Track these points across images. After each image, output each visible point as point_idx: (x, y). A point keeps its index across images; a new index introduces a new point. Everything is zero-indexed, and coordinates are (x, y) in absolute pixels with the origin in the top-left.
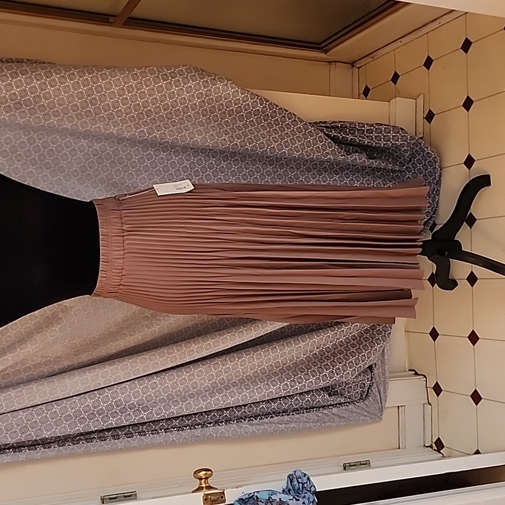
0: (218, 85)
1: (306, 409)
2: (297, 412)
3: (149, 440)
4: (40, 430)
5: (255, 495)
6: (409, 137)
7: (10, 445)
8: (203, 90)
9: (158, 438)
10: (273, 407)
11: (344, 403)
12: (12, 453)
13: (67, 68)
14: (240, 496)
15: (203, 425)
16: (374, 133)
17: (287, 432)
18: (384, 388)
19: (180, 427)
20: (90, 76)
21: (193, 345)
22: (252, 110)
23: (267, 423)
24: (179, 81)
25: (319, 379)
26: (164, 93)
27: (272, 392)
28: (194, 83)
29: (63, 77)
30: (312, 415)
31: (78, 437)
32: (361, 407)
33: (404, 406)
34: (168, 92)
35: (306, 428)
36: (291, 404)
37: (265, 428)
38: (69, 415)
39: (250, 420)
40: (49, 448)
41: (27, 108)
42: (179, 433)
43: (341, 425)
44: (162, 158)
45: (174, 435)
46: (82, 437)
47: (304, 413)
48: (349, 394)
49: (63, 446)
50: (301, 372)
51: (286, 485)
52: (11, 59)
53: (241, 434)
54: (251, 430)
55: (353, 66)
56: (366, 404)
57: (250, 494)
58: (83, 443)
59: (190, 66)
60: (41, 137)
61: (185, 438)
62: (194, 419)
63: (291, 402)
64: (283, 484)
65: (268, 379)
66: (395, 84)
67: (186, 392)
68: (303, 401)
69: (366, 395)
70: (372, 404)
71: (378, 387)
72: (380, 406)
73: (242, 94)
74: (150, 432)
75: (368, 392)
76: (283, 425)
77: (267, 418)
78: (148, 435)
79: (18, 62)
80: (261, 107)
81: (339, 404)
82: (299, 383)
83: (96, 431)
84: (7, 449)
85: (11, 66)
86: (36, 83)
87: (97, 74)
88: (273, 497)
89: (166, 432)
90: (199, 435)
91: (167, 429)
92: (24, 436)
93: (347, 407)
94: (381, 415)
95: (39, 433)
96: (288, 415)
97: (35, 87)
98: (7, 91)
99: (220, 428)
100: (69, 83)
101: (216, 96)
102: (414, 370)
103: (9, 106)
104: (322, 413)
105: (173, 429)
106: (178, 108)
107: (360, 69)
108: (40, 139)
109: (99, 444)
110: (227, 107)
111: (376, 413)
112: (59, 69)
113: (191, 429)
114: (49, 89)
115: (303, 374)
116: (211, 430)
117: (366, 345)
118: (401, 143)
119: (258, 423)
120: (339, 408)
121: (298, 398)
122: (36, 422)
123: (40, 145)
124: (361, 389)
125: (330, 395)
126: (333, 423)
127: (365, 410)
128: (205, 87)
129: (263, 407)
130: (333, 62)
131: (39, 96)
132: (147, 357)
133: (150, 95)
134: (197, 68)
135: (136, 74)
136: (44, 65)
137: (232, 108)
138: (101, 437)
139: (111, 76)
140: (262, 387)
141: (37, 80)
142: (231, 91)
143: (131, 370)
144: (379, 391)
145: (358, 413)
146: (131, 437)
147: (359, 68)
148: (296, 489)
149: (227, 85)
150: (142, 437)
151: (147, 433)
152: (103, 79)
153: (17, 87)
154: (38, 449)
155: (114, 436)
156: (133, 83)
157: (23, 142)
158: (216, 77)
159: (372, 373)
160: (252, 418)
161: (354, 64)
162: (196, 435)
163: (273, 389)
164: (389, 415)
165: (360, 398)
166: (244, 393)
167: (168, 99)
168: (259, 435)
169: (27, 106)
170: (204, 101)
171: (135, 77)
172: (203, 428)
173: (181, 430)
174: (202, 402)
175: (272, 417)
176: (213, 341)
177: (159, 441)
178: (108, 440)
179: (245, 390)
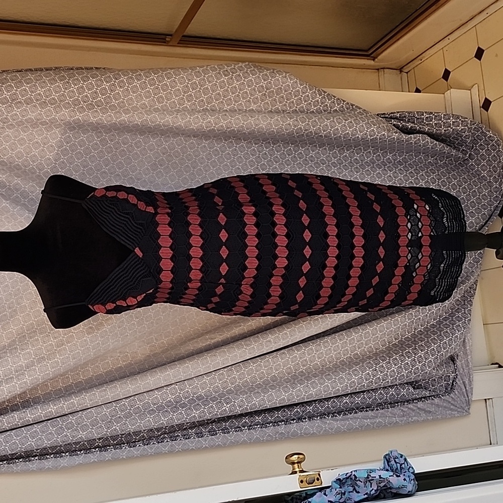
0: (277, 78)
1: (390, 403)
2: (381, 407)
3: (233, 437)
4: (125, 424)
5: (353, 474)
6: (469, 121)
8: (264, 83)
9: (242, 436)
10: (357, 402)
11: (429, 397)
12: (98, 452)
14: (336, 477)
15: (287, 421)
16: (433, 120)
17: (373, 427)
18: (469, 380)
19: (263, 424)
20: (156, 76)
21: (270, 336)
22: (312, 101)
23: (351, 418)
24: (239, 75)
25: (401, 367)
26: (226, 88)
27: (354, 382)
28: (254, 77)
29: (131, 78)
30: (397, 410)
31: (162, 436)
32: (447, 400)
33: (492, 399)
34: (230, 87)
35: (393, 422)
36: (375, 398)
37: (349, 424)
38: (152, 410)
39: (334, 416)
40: (134, 446)
41: (99, 108)
42: (262, 431)
43: (428, 419)
44: (229, 154)
45: (258, 433)
46: (166, 435)
47: (388, 408)
48: (433, 388)
49: (147, 445)
50: (383, 361)
51: (383, 466)
52: (81, 67)
53: (326, 430)
54: (336, 426)
55: (401, 71)
56: (452, 398)
57: (347, 473)
58: (167, 441)
60: (112, 137)
61: (269, 435)
62: (277, 415)
63: (375, 396)
64: (380, 464)
65: (349, 368)
66: (447, 80)
67: (267, 385)
68: (387, 395)
69: (451, 389)
70: (458, 397)
71: (462, 380)
72: (467, 399)
73: (301, 85)
74: (233, 430)
75: (453, 384)
76: (368, 420)
77: (350, 414)
78: (231, 432)
79: (87, 69)
81: (424, 398)
82: (381, 372)
84: (93, 448)
85: (81, 72)
86: (106, 85)
87: (162, 74)
88: (372, 475)
89: (249, 429)
90: (283, 431)
91: (250, 426)
92: (109, 431)
93: (433, 401)
94: (469, 409)
95: (124, 427)
96: (372, 410)
97: (105, 89)
98: (80, 94)
99: (304, 424)
100: (136, 83)
101: (276, 88)
102: (497, 364)
103: (82, 107)
104: (407, 407)
105: (256, 426)
106: (240, 102)
107: (409, 73)
108: (111, 140)
109: (184, 442)
110: (287, 99)
111: (463, 406)
112: (126, 72)
113: (274, 426)
114: (118, 90)
115: (384, 362)
116: (294, 427)
117: (447, 332)
118: (462, 128)
119: (342, 419)
120: (424, 402)
121: (382, 392)
122: (120, 417)
123: (112, 146)
124: (445, 382)
125: (414, 388)
126: (420, 418)
127: (452, 404)
128: (265, 80)
129: (346, 402)
130: (381, 69)
131: (109, 97)
132: (225, 350)
133: (213, 91)
135: (199, 72)
137: (292, 100)
138: (185, 435)
139: (176, 75)
140: (344, 376)
141: (107, 82)
142: (290, 82)
143: (211, 364)
144: (464, 383)
145: (445, 407)
146: (215, 435)
147: (407, 73)
148: (394, 469)
149: (285, 77)
150: (226, 435)
151: (230, 430)
152: (168, 78)
153: (89, 90)
154: (124, 448)
155: (198, 434)
156: (196, 80)
157: (96, 144)
158: (274, 70)
159: (454, 365)
160: (336, 414)
161: (402, 70)
162: (280, 432)
163: (355, 379)
164: (477, 409)
165: (445, 391)
166: (326, 384)
167: (231, 94)
168: (344, 431)
169: (98, 106)
170: (265, 95)
171: (198, 74)
172: (286, 424)
173: (264, 427)
174: (284, 394)
175: (356, 413)
176: (289, 330)
177: (243, 439)
178: (192, 438)
179: (327, 381)
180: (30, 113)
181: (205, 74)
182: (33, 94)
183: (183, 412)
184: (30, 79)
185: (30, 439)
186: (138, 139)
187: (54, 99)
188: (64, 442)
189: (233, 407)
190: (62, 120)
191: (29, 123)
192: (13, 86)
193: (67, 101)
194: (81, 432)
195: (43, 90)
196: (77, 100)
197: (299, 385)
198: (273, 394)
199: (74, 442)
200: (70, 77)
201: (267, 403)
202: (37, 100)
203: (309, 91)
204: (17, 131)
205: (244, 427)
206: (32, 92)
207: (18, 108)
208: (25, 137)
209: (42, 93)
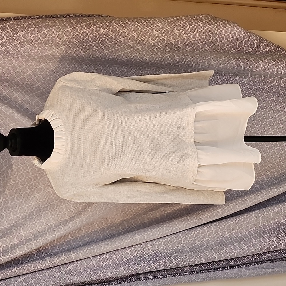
0: (227, 27)
3: (178, 279)
4: (106, 272)
7: (85, 283)
8: (217, 32)
9: (184, 278)
10: (264, 258)
13: (123, 20)
15: (215, 270)
17: (273, 274)
20: (139, 24)
21: (207, 213)
22: (250, 44)
23: (259, 268)
24: (200, 25)
26: (189, 34)
27: (263, 246)
28: (210, 26)
29: (121, 26)
31: (130, 278)
34: (192, 34)
37: (257, 272)
38: (124, 262)
39: (247, 266)
40: (111, 285)
41: (97, 48)
42: (198, 275)
45: (194, 276)
46: (133, 277)
47: (284, 260)
49: (120, 284)
50: (283, 232)
52: (85, 15)
53: (241, 276)
54: (248, 273)
58: (134, 281)
59: (207, 15)
61: (202, 278)
62: (208, 266)
63: (277, 254)
65: (260, 237)
67: (202, 246)
68: (284, 254)
73: (244, 33)
74: (178, 274)
76: (270, 270)
77: (258, 264)
78: (177, 276)
79: (90, 17)
80: (257, 42)
82: (283, 240)
83: (142, 274)
85: (85, 19)
86: (103, 31)
87: (144, 23)
89: (189, 274)
90: (212, 276)
91: (190, 272)
92: (95, 276)
95: (105, 274)
96: (273, 262)
97: (102, 34)
98: (84, 37)
99: (226, 271)
100: (125, 30)
101: (225, 35)
103: (85, 48)
105: (193, 272)
106: (198, 45)
109: (145, 282)
110: (232, 43)
112: (118, 21)
113: (206, 272)
114: (111, 35)
115: (285, 233)
116: (219, 273)
119: (252, 268)
121: (281, 252)
122: (102, 267)
128: (218, 29)
129: (257, 258)
131: (105, 40)
132: (176, 222)
133: (180, 37)
134: (212, 16)
135: (170, 22)
136: (107, 18)
137: (236, 43)
138: (145, 278)
139: (154, 24)
140: (256, 243)
141: (104, 29)
142: (236, 31)
146: (166, 278)
149: (234, 27)
150: (173, 277)
152: (148, 27)
153: (90, 34)
155: (154, 277)
156: (168, 28)
158: (226, 21)
160: (248, 265)
162: (210, 276)
163: (264, 244)
166: (244, 247)
167: (192, 39)
168: (253, 276)
169: (97, 47)
170: (217, 39)
171: (170, 24)
172: (214, 271)
173: (199, 273)
174: (214, 254)
175: (262, 264)
176: (221, 209)
177: (184, 281)
178: (151, 279)
179: (244, 245)
180: (48, 51)
181: (175, 24)
182: (50, 37)
183: (145, 265)
184: (48, 25)
185: (42, 281)
186: (123, 69)
187: (65, 41)
188: (64, 283)
189: (179, 262)
190: (70, 57)
191: (47, 57)
192: (36, 30)
193: (74, 43)
194: (76, 277)
195: (57, 34)
196: (82, 42)
197: (225, 248)
198: (207, 254)
199: (71, 283)
200: (77, 24)
201: (203, 260)
202: (53, 41)
203: (249, 37)
204: (38, 62)
205: (186, 273)
206: (49, 35)
207: (39, 47)
208: (43, 67)
209: (56, 36)
